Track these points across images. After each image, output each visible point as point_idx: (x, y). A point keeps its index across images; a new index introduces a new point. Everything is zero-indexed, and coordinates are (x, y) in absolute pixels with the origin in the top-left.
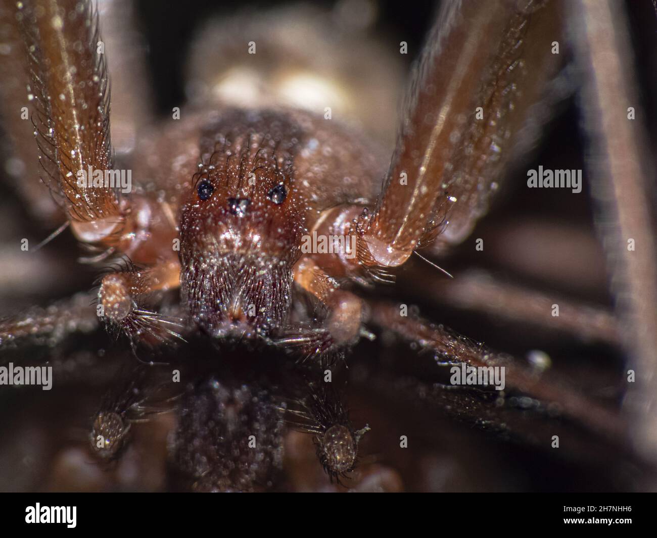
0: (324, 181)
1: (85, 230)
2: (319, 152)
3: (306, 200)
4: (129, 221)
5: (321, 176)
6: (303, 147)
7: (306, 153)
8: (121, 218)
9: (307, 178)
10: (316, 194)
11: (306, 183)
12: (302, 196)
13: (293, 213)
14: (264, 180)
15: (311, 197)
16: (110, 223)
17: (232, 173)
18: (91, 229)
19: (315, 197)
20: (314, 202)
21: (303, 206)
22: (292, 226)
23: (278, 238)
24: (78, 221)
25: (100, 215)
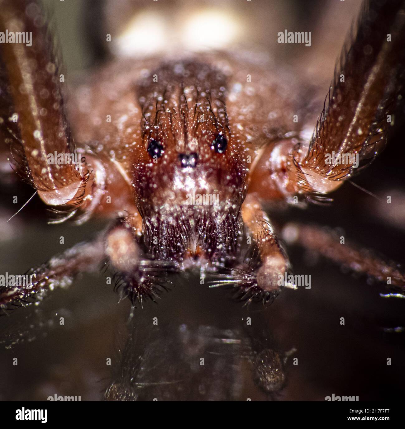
0: (254, 121)
1: (51, 197)
2: (244, 94)
3: (243, 142)
4: (89, 184)
5: (250, 117)
6: (229, 92)
7: (232, 97)
8: (81, 182)
9: (240, 121)
10: (250, 134)
11: (240, 127)
12: (239, 139)
13: (235, 158)
14: (206, 133)
15: (246, 138)
16: (73, 189)
17: (176, 130)
18: (57, 196)
19: (249, 138)
20: (250, 143)
21: (242, 149)
22: (237, 171)
23: (228, 185)
24: (44, 190)
25: (64, 183)
